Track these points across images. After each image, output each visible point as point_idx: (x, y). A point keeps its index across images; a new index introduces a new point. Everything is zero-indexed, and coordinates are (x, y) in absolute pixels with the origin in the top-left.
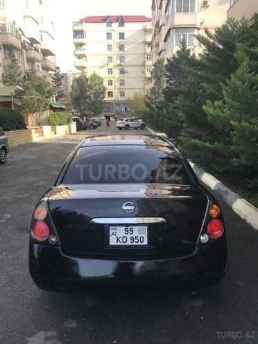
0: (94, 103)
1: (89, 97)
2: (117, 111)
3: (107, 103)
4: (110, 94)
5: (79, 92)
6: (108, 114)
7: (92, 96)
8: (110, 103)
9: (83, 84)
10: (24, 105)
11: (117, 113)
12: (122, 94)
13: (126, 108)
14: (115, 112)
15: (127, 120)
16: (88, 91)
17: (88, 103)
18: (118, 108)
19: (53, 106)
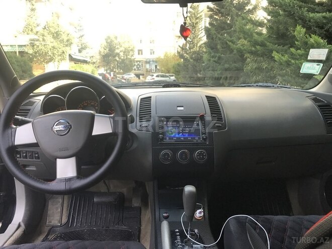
0: (123, 60)
1: (118, 54)
2: (147, 69)
3: (137, 61)
4: (140, 52)
5: (108, 49)
6: (137, 72)
7: (122, 54)
8: (140, 61)
9: (112, 41)
10: (36, 53)
11: (147, 71)
12: (152, 52)
13: (156, 66)
14: (145, 70)
15: (157, 76)
16: (118, 48)
17: (117, 61)
18: (148, 66)
19: (74, 57)
